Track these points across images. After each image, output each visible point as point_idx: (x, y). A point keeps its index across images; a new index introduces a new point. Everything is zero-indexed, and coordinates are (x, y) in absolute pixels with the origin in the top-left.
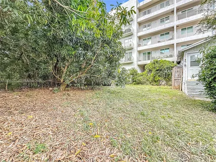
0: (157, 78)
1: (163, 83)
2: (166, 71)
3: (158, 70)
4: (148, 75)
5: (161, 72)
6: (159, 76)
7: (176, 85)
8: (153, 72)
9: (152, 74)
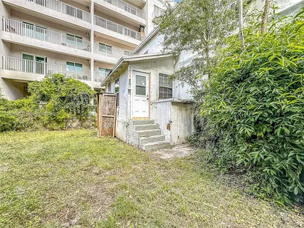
0: (63, 114)
1: (74, 125)
2: (82, 102)
3: (63, 98)
4: (37, 107)
5: (72, 103)
6: (68, 111)
7: (106, 128)
8: (52, 101)
9: (49, 104)
